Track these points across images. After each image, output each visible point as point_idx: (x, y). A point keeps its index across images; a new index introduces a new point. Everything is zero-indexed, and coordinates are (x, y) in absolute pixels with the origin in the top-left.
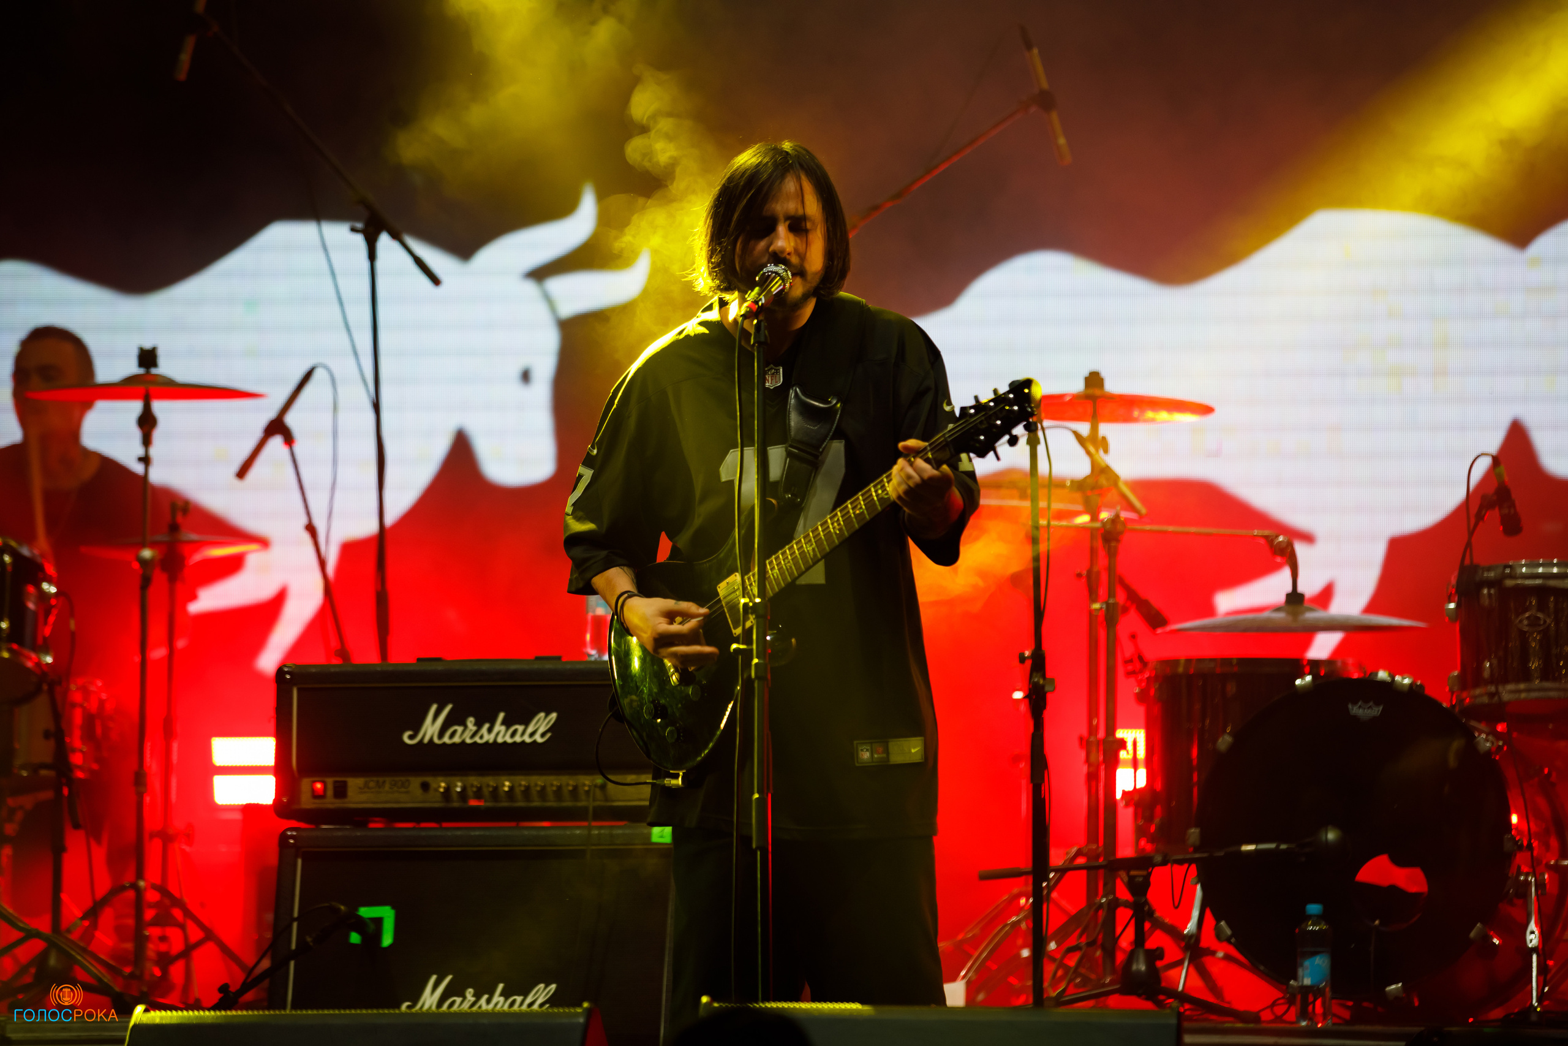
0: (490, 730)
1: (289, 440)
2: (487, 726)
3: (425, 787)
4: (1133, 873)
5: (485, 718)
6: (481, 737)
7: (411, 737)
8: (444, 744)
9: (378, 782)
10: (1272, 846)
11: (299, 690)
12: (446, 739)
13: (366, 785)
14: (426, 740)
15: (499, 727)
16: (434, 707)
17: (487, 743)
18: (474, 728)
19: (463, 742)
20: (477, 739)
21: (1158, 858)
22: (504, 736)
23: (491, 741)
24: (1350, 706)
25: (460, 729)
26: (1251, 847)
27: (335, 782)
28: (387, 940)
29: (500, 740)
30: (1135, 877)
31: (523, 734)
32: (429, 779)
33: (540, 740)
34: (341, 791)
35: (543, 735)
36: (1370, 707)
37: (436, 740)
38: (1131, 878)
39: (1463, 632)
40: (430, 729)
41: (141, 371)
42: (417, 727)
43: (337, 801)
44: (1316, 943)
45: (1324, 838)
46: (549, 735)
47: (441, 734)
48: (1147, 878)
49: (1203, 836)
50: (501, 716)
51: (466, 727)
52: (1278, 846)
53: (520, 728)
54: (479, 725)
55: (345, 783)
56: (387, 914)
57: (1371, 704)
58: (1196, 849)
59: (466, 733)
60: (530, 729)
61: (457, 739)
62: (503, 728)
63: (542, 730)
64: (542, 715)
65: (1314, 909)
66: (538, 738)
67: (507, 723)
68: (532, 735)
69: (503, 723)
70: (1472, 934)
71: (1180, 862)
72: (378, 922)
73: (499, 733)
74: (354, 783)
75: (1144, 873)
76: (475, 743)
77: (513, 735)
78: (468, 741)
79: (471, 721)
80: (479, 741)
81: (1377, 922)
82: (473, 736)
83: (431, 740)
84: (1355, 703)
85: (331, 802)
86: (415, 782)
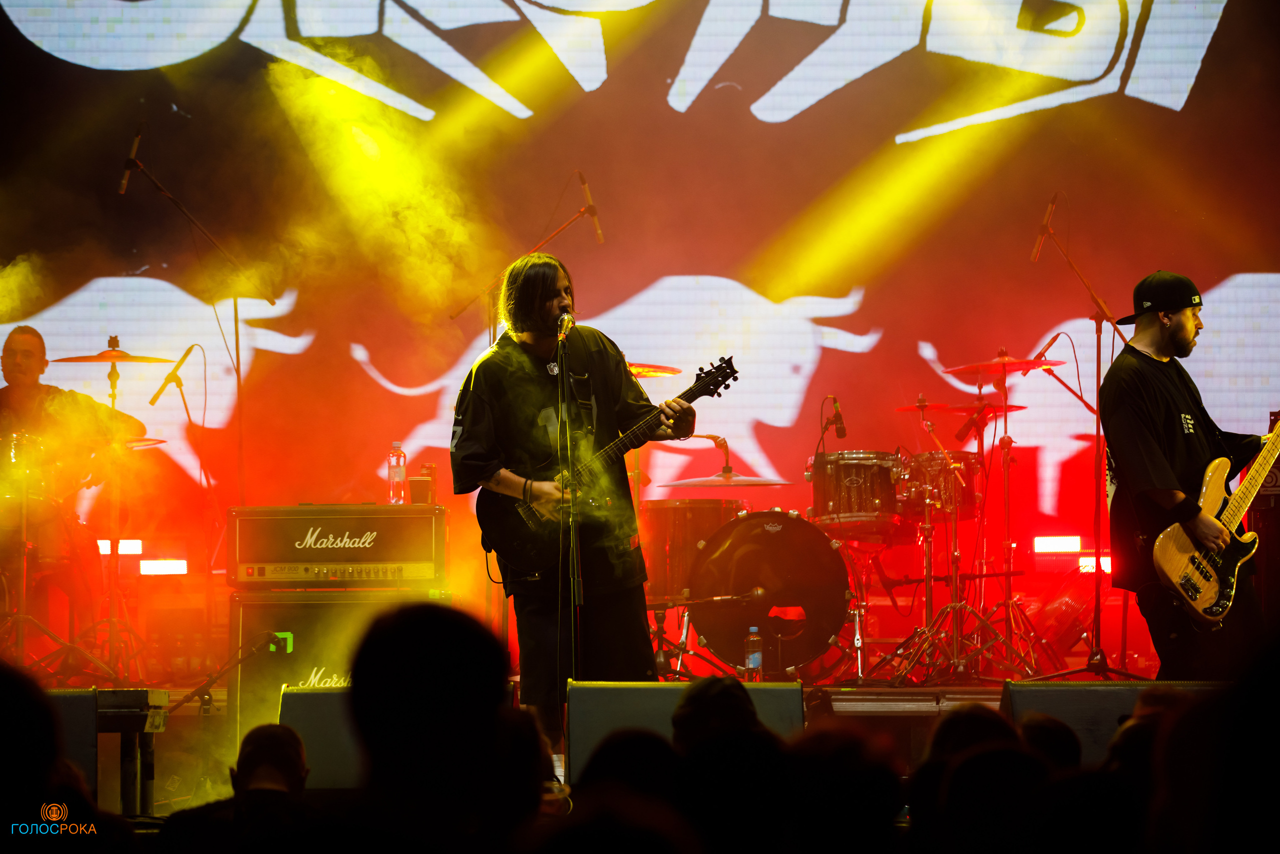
0: (341, 541)
1: (179, 385)
2: (340, 539)
3: (306, 570)
4: (657, 612)
5: (339, 535)
6: (337, 545)
7: (299, 545)
8: (317, 548)
9: (281, 567)
10: (729, 597)
11: (240, 521)
12: (318, 546)
13: (275, 569)
14: (307, 546)
15: (345, 539)
16: (312, 529)
17: (340, 547)
18: (333, 540)
19: (327, 547)
20: (334, 545)
21: (671, 604)
22: (349, 544)
23: (342, 547)
24: (765, 525)
25: (325, 540)
26: (719, 598)
27: (259, 568)
28: (290, 649)
29: (347, 546)
30: (658, 613)
31: (359, 543)
32: (309, 566)
33: (368, 546)
34: (262, 572)
35: (369, 544)
36: (776, 526)
37: (313, 546)
38: (656, 615)
39: (815, 487)
40: (310, 540)
41: (111, 349)
42: (302, 539)
43: (260, 578)
44: (754, 646)
45: (756, 593)
46: (372, 543)
47: (315, 544)
48: (664, 614)
49: (691, 592)
50: (347, 533)
51: (328, 539)
52: (732, 597)
53: (358, 540)
54: (335, 538)
55: (264, 568)
56: (289, 636)
57: (776, 524)
58: (688, 599)
59: (328, 543)
60: (363, 540)
61: (324, 546)
62: (348, 540)
63: (368, 541)
64: (369, 533)
65: (754, 629)
66: (366, 545)
67: (350, 537)
68: (363, 543)
69: (348, 538)
70: (830, 641)
71: (680, 605)
72: (285, 640)
73: (346, 542)
74: (269, 568)
75: (663, 612)
76: (334, 547)
77: (353, 544)
78: (330, 547)
79: (331, 537)
80: (336, 547)
81: (780, 635)
82: (332, 545)
83: (310, 546)
84: (768, 524)
85: (256, 578)
86: (301, 567)
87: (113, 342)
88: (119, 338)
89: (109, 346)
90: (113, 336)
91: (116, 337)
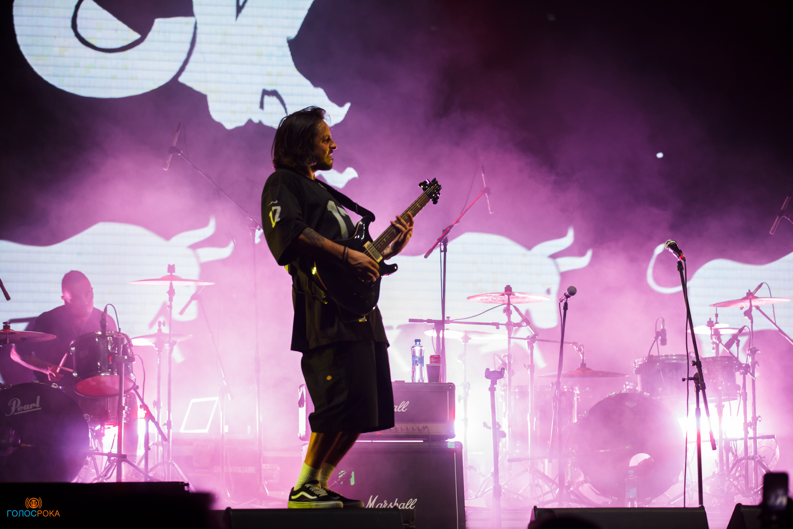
24: (625, 402)
31: (397, 409)
33: (403, 411)
35: (404, 409)
36: (633, 403)
39: (642, 378)
41: (169, 274)
46: (407, 409)
53: (396, 406)
60: (400, 407)
63: (404, 407)
64: (404, 402)
65: (631, 472)
66: (402, 410)
68: (400, 409)
84: (627, 402)
87: (171, 268)
88: (175, 266)
89: (168, 272)
90: (172, 264)
91: (174, 265)
